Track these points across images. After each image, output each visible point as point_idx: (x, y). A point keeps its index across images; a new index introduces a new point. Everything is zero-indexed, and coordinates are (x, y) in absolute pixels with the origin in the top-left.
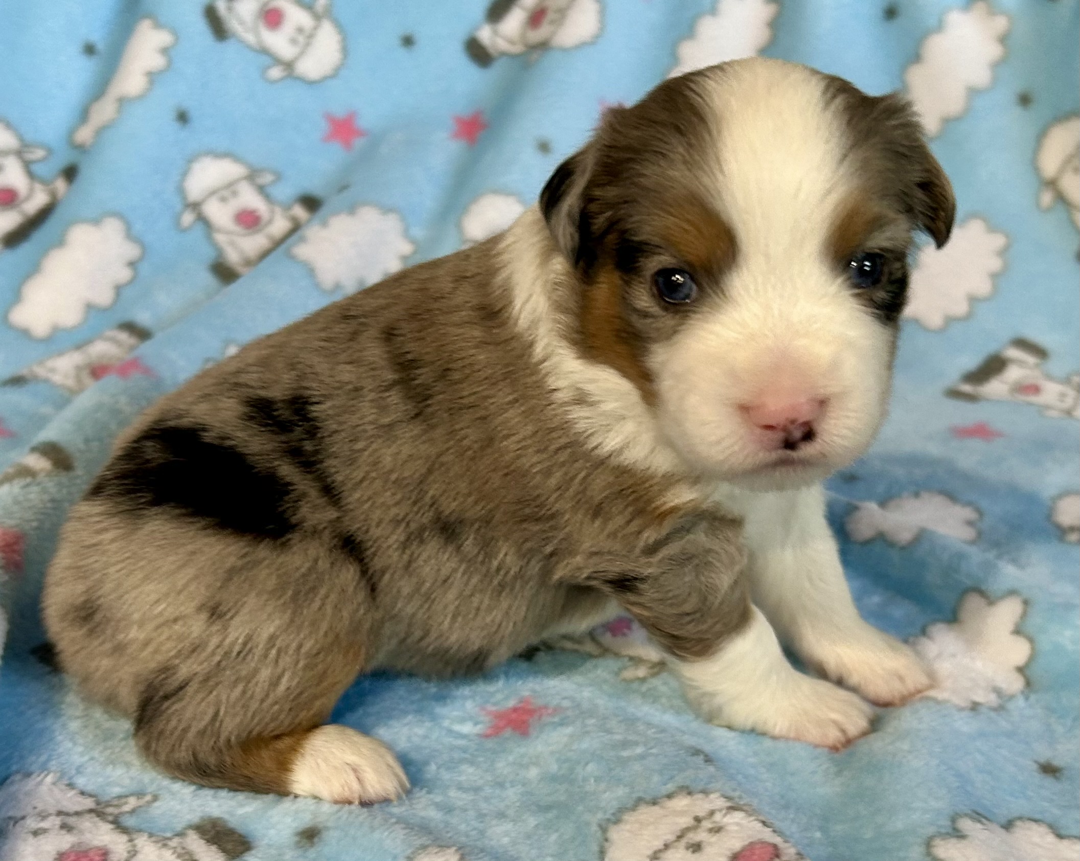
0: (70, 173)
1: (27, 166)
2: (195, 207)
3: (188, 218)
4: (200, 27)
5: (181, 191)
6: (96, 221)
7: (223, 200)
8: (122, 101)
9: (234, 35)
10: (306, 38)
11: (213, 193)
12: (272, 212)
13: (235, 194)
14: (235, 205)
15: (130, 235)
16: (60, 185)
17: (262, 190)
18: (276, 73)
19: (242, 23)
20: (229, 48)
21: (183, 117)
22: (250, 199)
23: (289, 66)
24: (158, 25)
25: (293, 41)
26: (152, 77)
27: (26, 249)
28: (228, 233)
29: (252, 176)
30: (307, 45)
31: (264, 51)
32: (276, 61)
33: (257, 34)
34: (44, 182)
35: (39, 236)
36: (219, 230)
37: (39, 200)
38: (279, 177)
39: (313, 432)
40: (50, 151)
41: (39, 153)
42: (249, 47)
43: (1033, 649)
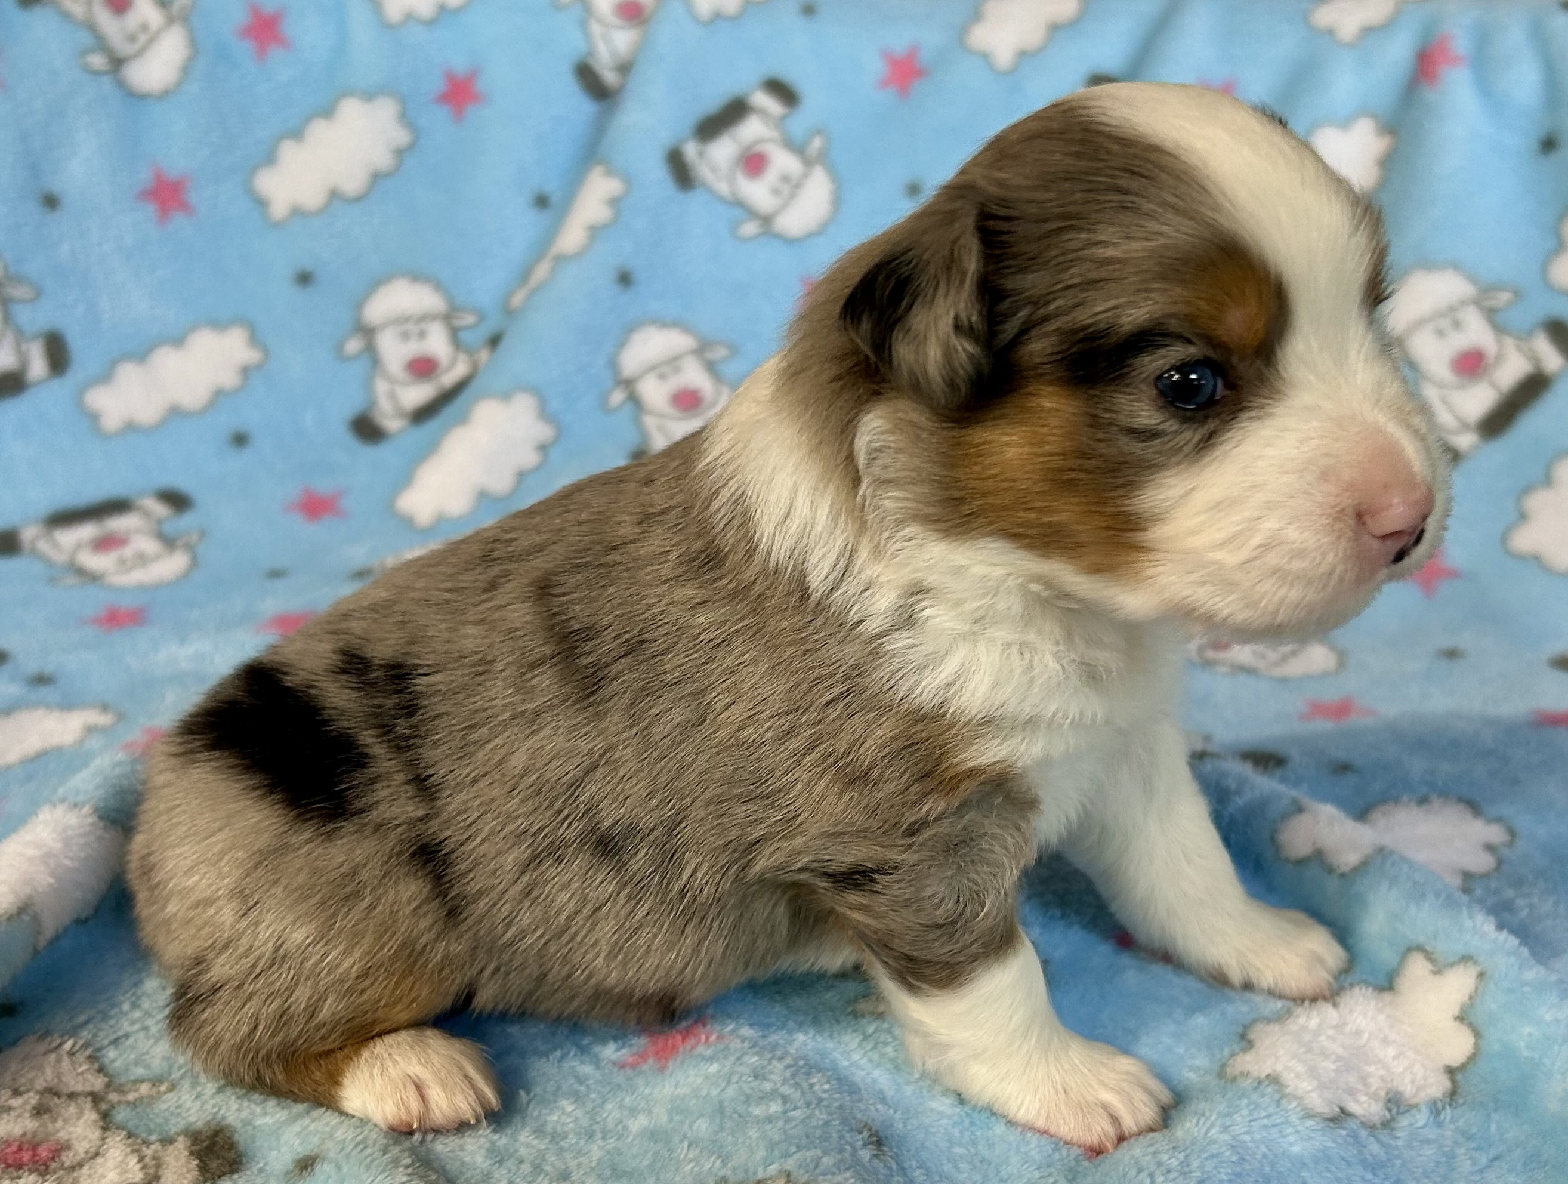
0: (494, 341)
1: (454, 333)
2: (628, 384)
3: (618, 397)
4: (658, 173)
5: (613, 365)
6: (506, 396)
7: (662, 377)
8: (561, 260)
9: (704, 184)
10: (792, 187)
11: (652, 369)
12: (718, 393)
13: (677, 370)
14: (675, 383)
15: (544, 413)
16: (484, 355)
17: (711, 368)
18: (750, 228)
19: (714, 170)
20: (695, 200)
21: (625, 279)
22: (694, 376)
23: (766, 220)
24: (610, 173)
25: (776, 192)
26: (595, 232)
27: (432, 425)
28: (661, 416)
29: (701, 351)
30: (792, 196)
31: (739, 203)
32: (752, 213)
33: (731, 180)
34: (470, 352)
35: (449, 412)
36: (650, 413)
37: (460, 370)
38: (734, 350)
39: (410, 709)
40: (482, 317)
41: (469, 319)
42: (721, 199)
43: (1476, 1046)
